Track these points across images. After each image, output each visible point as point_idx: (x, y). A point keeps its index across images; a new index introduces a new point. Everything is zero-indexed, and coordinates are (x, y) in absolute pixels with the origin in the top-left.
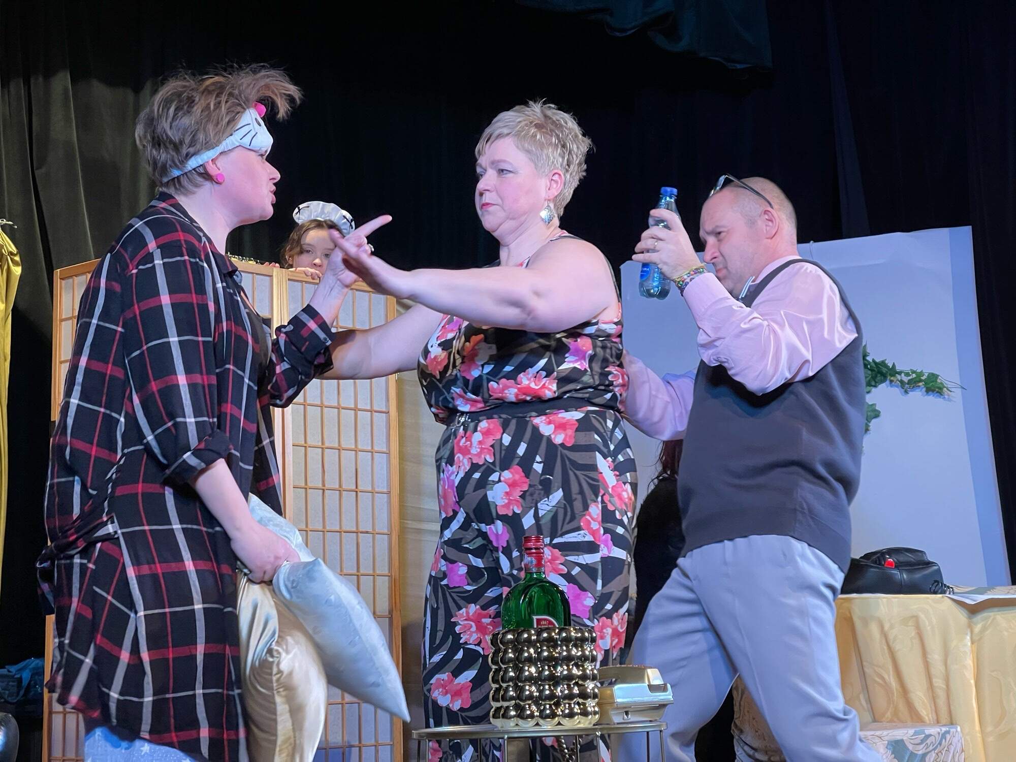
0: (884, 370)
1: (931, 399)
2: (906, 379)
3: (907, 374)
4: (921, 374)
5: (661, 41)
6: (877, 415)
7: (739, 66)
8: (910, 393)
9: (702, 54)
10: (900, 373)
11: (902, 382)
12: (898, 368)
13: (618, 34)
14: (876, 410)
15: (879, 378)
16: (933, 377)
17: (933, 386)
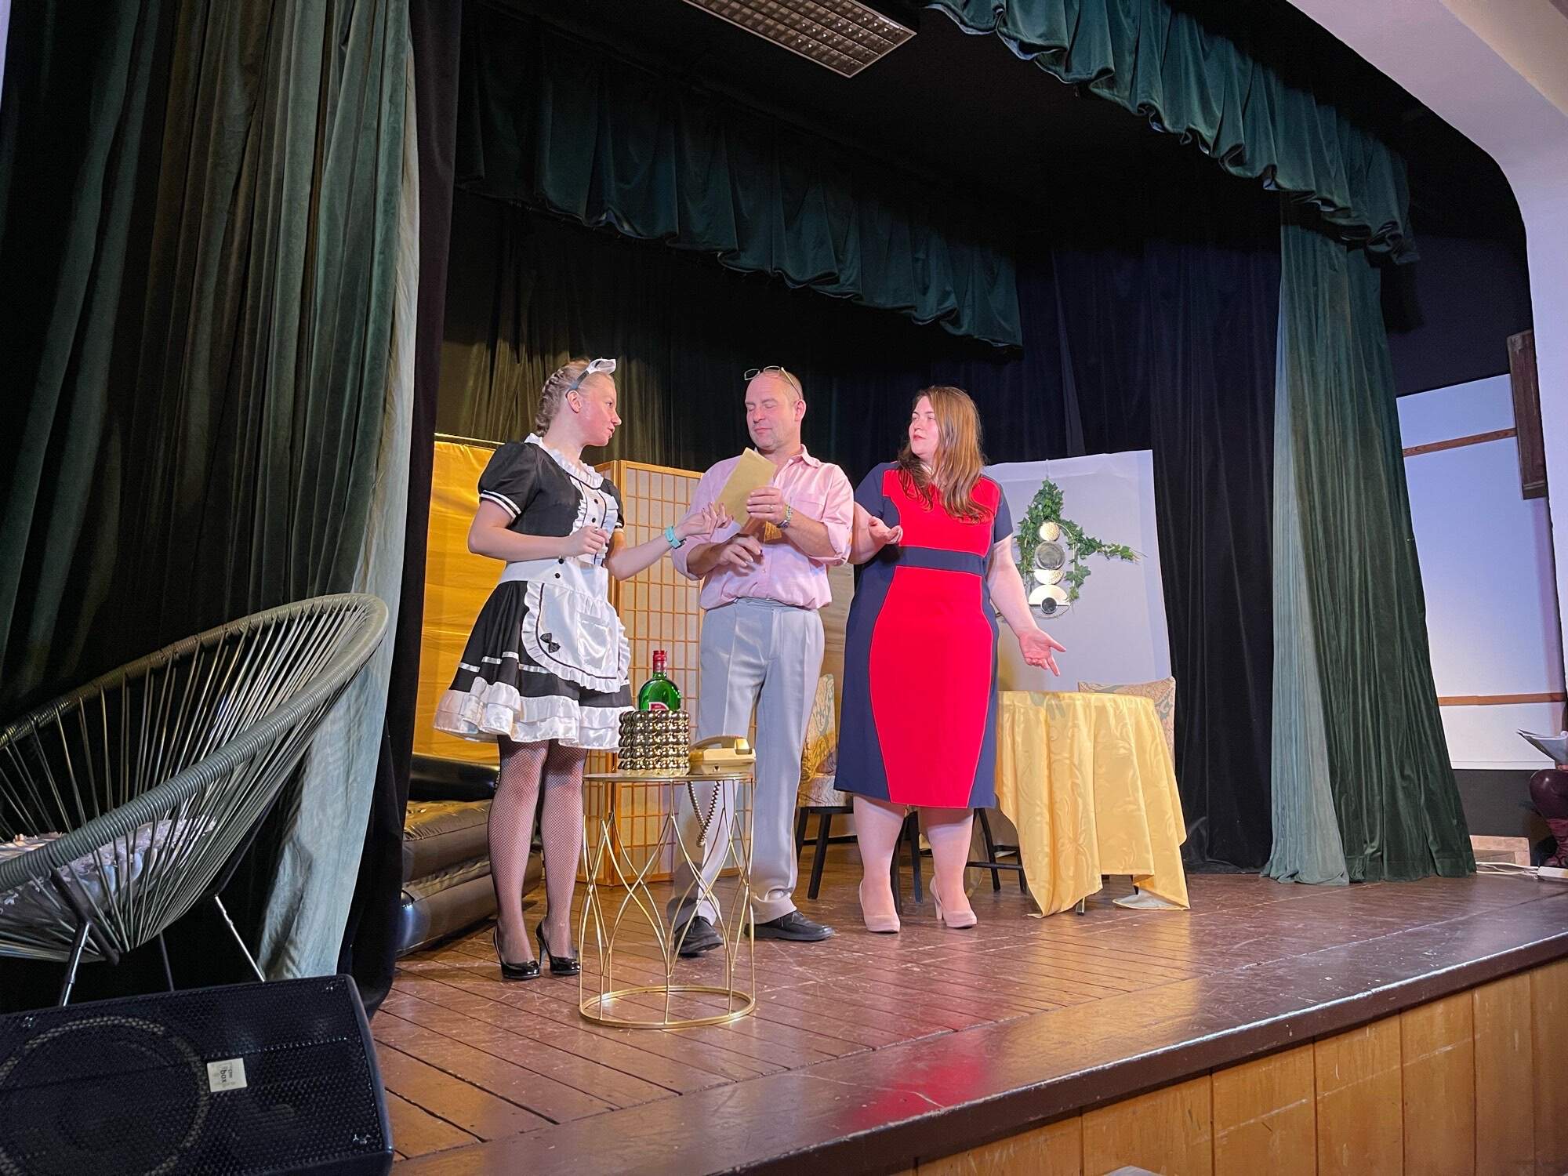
0: (1094, 544)
1: (1126, 562)
2: (1108, 550)
3: (1109, 547)
4: (1119, 546)
5: (949, 328)
6: (1089, 573)
7: (1000, 345)
8: (1112, 560)
9: (976, 337)
10: (1104, 546)
11: (1105, 552)
12: (1103, 543)
13: (920, 323)
14: (1087, 571)
15: (1090, 549)
16: (1126, 549)
17: (1126, 555)
